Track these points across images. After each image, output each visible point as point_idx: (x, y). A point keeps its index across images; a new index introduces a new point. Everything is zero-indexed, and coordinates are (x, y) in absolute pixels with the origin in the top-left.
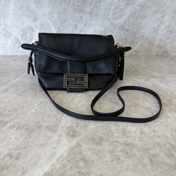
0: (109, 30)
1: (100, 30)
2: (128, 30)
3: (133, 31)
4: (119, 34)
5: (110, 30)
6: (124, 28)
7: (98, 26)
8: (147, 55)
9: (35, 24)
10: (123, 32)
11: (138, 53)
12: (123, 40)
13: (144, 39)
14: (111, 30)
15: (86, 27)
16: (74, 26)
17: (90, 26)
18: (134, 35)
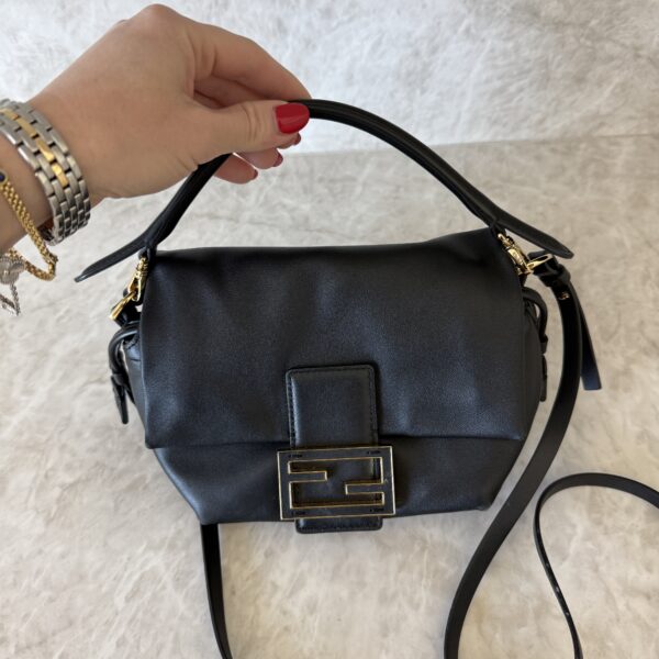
0: (455, 32)
1: (409, 35)
2: (559, 25)
3: (584, 25)
4: (510, 45)
5: (462, 29)
6: (536, 14)
7: (399, 12)
8: (645, 132)
9: (74, 33)
10: (533, 32)
11: (602, 124)
12: (529, 71)
13: (643, 61)
14: (467, 31)
15: (334, 24)
16: (271, 25)
17: (351, 20)
18: (589, 43)
